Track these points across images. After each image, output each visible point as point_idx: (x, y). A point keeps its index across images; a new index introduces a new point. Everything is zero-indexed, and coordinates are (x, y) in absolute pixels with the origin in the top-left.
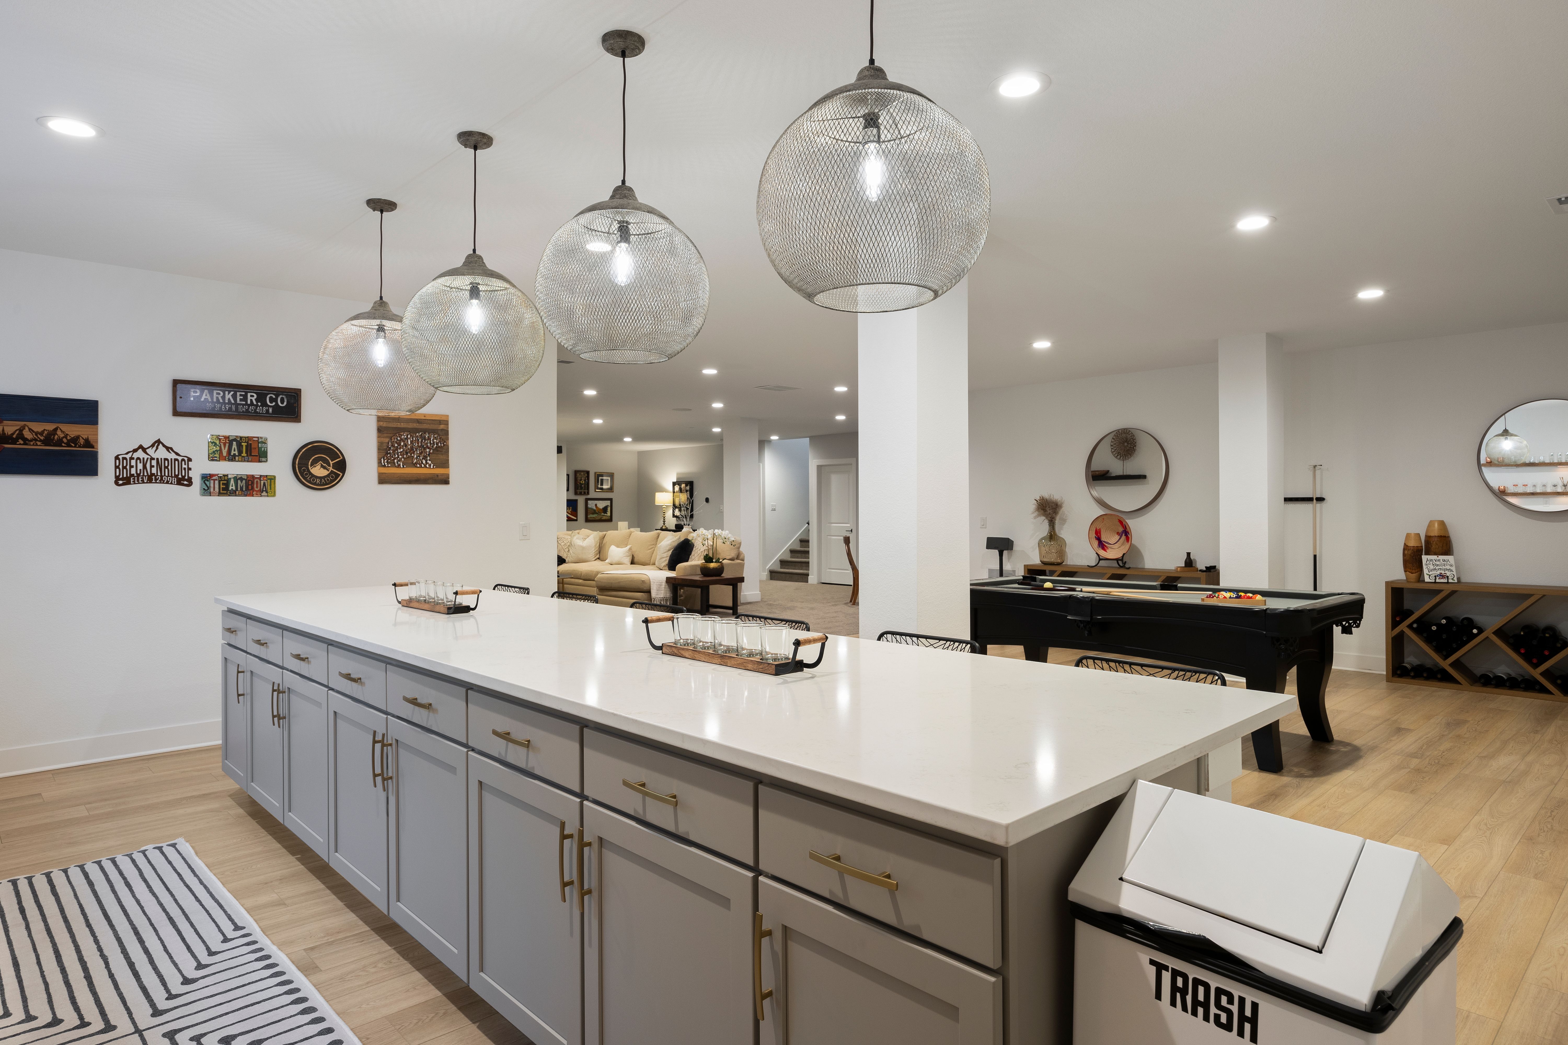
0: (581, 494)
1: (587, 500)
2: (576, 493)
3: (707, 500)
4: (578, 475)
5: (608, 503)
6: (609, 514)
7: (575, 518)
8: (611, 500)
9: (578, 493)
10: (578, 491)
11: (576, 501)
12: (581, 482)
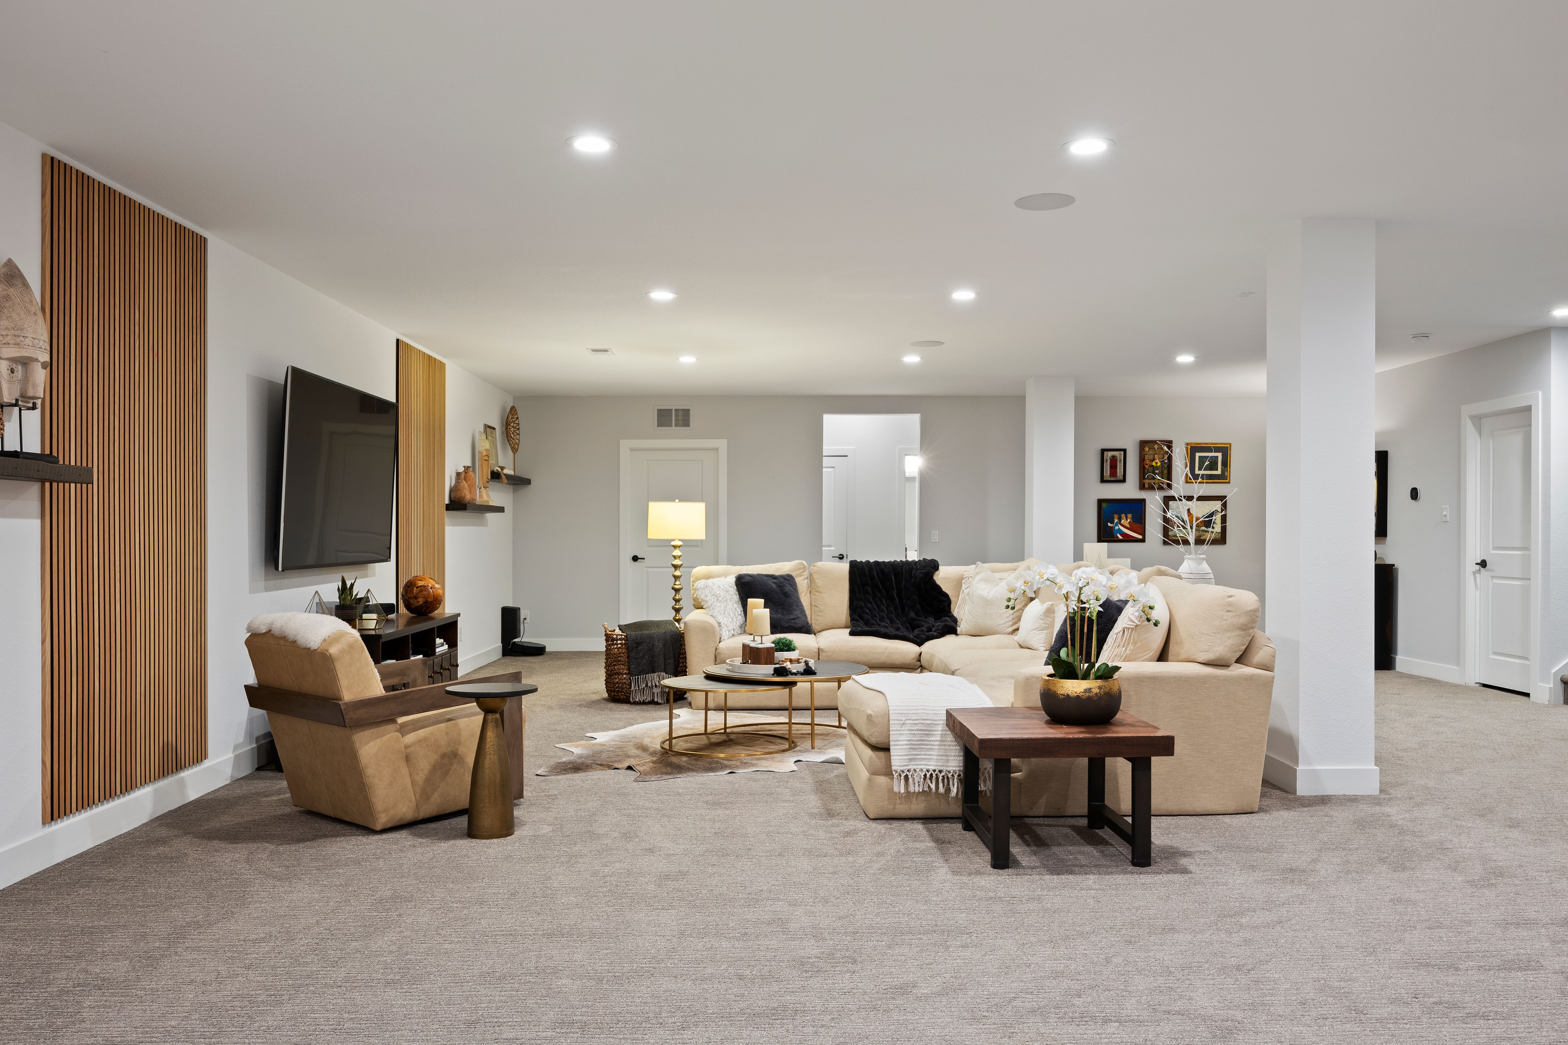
0: (1151, 488)
1: (1167, 500)
2: (1142, 487)
3: (1414, 494)
4: (1147, 449)
5: (1217, 505)
6: (1218, 528)
7: (1140, 537)
8: (1221, 498)
9: (1147, 486)
10: (1147, 481)
11: (1143, 501)
12: (1154, 464)
